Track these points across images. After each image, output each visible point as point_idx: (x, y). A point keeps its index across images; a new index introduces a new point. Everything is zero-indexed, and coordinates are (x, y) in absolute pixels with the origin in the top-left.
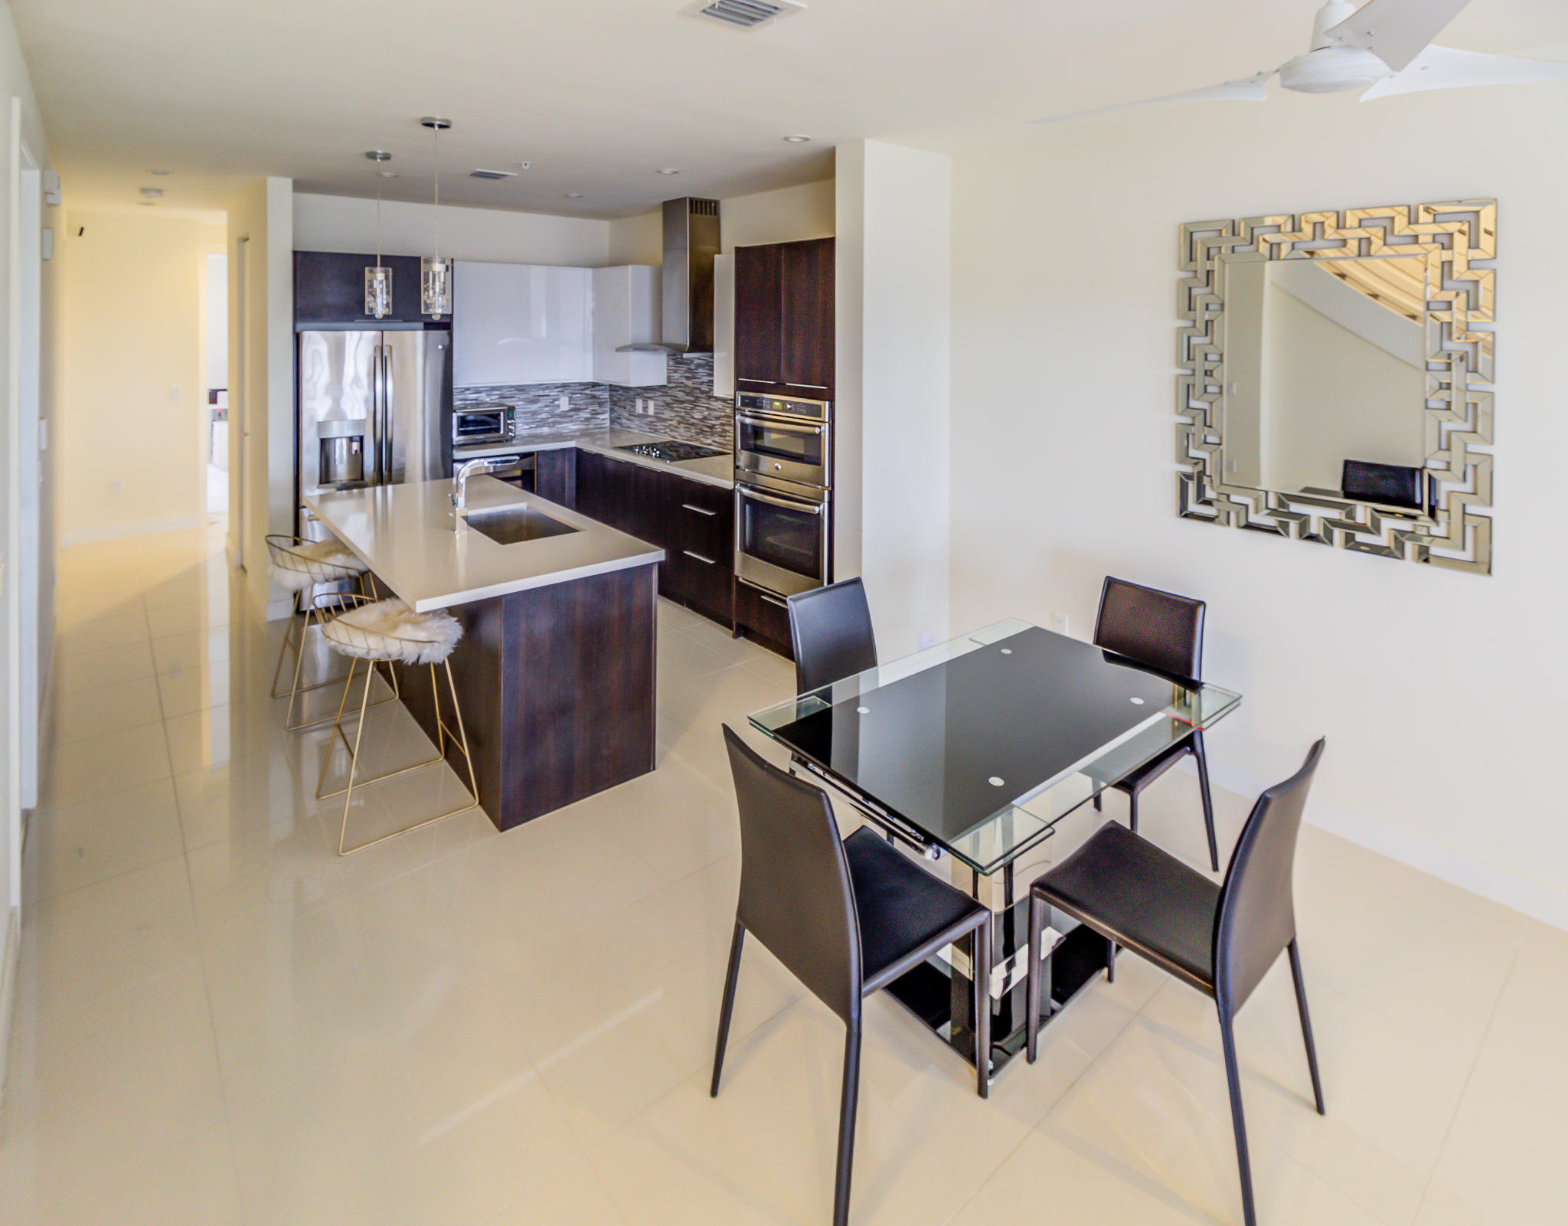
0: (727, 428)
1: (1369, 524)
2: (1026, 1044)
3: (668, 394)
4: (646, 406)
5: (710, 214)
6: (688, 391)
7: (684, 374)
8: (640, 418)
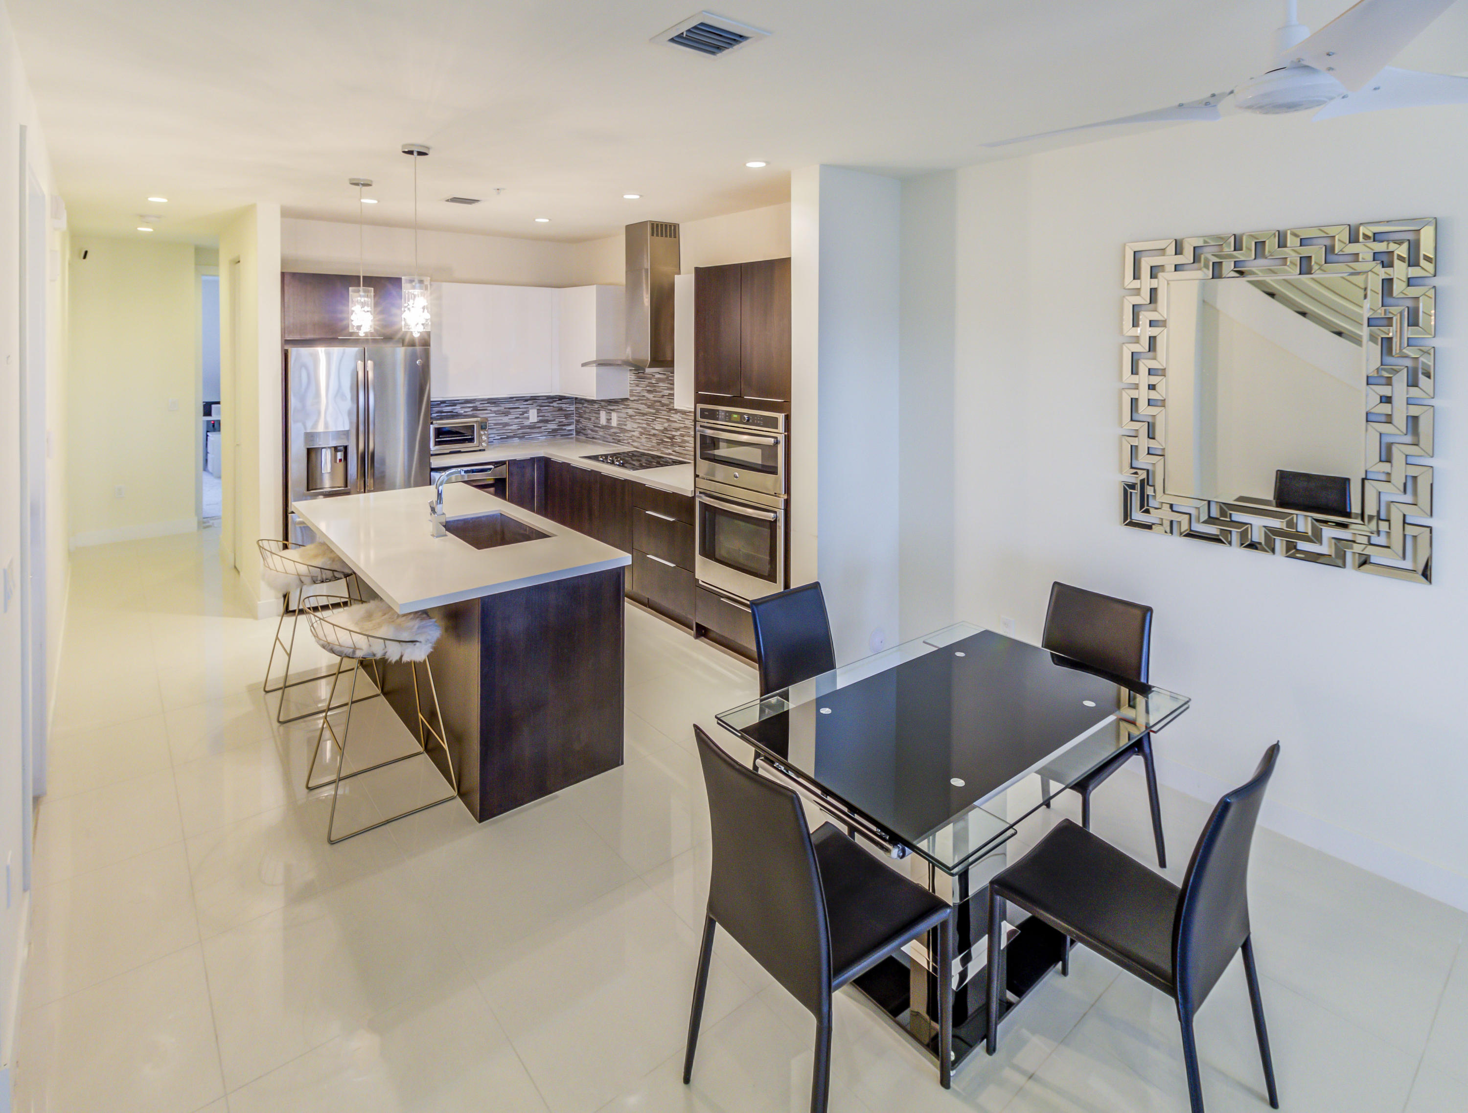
0: (686, 438)
1: (1310, 533)
2: (986, 1036)
3: (631, 406)
4: (609, 418)
5: (670, 236)
6: (650, 404)
7: (646, 387)
8: (605, 430)
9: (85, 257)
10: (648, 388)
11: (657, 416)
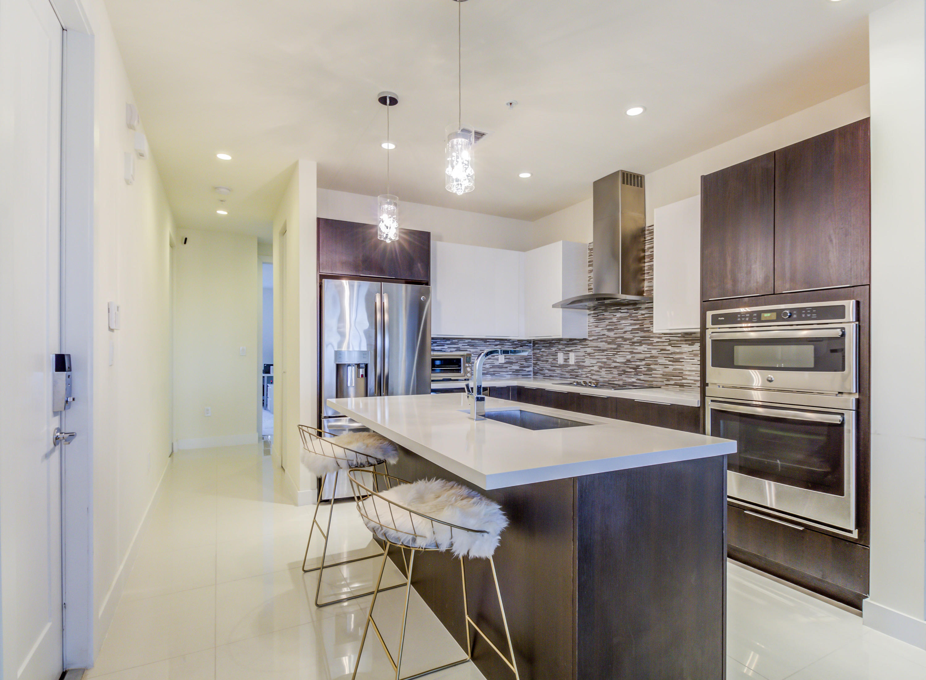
3: (589, 345)
4: (566, 358)
5: (638, 186)
6: (611, 341)
7: (606, 327)
8: (561, 368)
9: (185, 243)
10: (608, 327)
11: (619, 350)
